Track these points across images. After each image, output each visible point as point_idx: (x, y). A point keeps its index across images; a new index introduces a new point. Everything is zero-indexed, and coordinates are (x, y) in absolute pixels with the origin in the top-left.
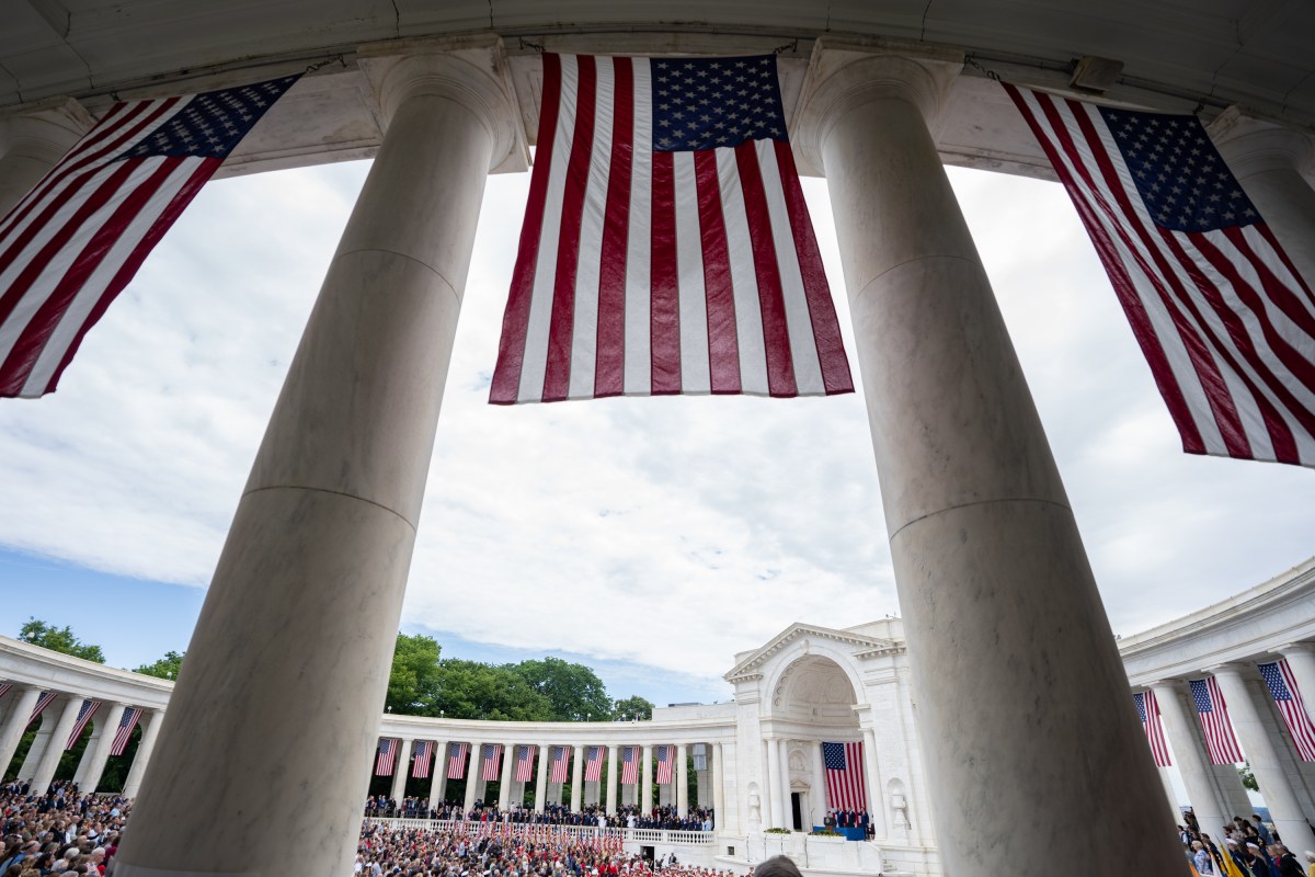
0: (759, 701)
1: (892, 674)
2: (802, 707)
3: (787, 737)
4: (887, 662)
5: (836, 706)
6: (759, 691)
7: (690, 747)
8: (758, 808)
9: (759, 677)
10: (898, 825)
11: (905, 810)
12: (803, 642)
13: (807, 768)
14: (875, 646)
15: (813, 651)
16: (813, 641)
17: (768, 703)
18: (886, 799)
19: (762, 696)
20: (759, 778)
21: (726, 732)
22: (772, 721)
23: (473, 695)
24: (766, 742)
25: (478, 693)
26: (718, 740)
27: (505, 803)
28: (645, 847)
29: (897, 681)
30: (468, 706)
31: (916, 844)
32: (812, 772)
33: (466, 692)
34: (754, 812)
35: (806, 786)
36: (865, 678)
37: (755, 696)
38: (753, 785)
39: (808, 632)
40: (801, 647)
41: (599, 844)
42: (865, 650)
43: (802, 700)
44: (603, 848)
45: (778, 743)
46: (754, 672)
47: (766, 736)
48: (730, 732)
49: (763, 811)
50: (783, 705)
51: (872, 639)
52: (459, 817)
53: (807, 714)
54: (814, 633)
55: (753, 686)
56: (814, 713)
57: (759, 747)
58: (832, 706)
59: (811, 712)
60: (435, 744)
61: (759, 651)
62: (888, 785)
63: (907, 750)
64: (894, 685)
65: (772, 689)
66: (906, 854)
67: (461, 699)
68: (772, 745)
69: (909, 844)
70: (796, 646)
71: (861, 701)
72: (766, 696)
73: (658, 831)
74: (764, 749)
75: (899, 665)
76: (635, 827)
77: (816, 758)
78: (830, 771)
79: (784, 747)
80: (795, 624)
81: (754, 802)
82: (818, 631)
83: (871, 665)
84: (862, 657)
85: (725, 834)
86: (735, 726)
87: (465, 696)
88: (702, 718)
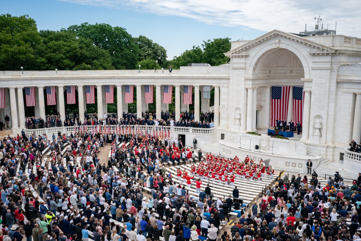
0: (245, 69)
1: (329, 66)
2: (265, 70)
3: (257, 86)
4: (328, 59)
5: (281, 68)
6: (246, 63)
7: (201, 87)
8: (240, 119)
9: (247, 56)
10: (316, 135)
11: (320, 129)
12: (277, 41)
13: (263, 99)
14: (323, 50)
15: (283, 46)
16: (283, 41)
17: (251, 71)
18: (311, 123)
19: (247, 66)
20: (242, 106)
21: (223, 81)
22: (252, 80)
23: (68, 55)
24: (247, 89)
25: (71, 53)
26: (218, 85)
27: (102, 114)
28: (181, 135)
29: (331, 70)
30: (67, 62)
31: (323, 144)
32: (264, 101)
33: (64, 54)
34: (238, 121)
35: (261, 107)
36: (312, 65)
37: (243, 66)
38: (238, 109)
39: (282, 36)
40: (275, 43)
41: (157, 134)
42: (315, 51)
43: (266, 67)
44: (159, 136)
45: (253, 89)
46: (244, 53)
47: (247, 86)
48: (226, 81)
49: (243, 121)
50: (257, 70)
51: (322, 46)
52: (79, 124)
53: (266, 73)
54: (286, 37)
55: (243, 60)
56: (270, 72)
57: (243, 92)
58: (279, 68)
59: (268, 72)
60: (56, 88)
61: (252, 41)
62: (314, 117)
63: (329, 102)
64: (329, 71)
65: (253, 63)
66: (317, 147)
67: (62, 58)
68: (250, 91)
69: (320, 143)
70: (272, 41)
71: (307, 77)
72: (250, 66)
73: (187, 128)
74: (245, 92)
75: (334, 61)
76: (174, 125)
77: (268, 93)
78: (273, 100)
79: (255, 91)
80: (275, 30)
81: (238, 117)
82: (288, 36)
83: (317, 59)
84: (314, 55)
85: (220, 128)
86: (229, 79)
87: (64, 57)
88: (209, 73)
